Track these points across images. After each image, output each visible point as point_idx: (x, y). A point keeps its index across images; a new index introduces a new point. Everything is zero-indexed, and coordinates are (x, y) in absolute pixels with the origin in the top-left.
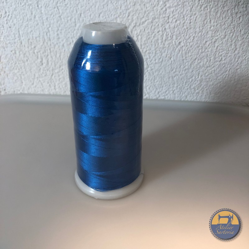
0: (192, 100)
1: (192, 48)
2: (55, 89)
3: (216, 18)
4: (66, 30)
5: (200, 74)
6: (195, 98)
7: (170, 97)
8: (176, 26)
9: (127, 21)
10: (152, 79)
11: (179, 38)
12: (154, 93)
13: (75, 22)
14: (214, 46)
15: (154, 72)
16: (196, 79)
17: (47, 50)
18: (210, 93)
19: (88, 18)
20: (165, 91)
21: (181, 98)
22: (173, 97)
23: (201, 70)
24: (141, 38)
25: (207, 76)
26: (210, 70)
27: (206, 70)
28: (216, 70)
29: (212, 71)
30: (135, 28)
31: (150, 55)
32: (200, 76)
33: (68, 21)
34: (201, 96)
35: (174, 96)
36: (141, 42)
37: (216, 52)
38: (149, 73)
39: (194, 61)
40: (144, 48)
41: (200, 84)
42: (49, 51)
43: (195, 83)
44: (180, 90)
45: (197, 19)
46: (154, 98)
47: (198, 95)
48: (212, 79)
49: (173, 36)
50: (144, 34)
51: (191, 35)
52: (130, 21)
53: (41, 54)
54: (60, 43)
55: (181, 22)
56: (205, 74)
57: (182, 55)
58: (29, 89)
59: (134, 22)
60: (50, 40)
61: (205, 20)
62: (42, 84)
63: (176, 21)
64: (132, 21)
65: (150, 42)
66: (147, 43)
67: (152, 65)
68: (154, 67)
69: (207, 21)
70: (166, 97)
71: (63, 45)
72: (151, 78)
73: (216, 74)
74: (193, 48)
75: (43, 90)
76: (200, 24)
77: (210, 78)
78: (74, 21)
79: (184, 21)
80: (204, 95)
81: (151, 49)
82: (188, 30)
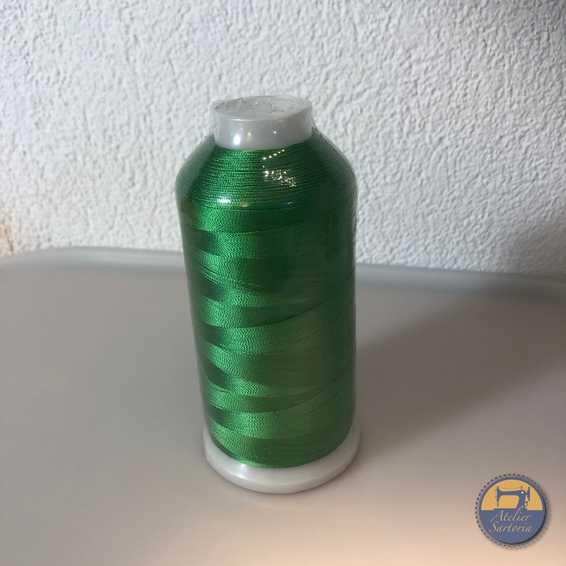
0: (470, 267)
1: (469, 150)
2: (160, 239)
3: (525, 85)
4: (187, 111)
5: (487, 210)
6: (476, 263)
7: (419, 260)
8: (432, 103)
9: (322, 91)
10: (377, 219)
11: (440, 128)
12: (382, 251)
13: (208, 93)
14: (518, 146)
15: (382, 204)
16: (479, 220)
17: (145, 153)
18: (511, 251)
19: (236, 85)
20: (406, 246)
21: (444, 263)
22: (425, 259)
23: (489, 201)
24: (355, 129)
25: (503, 214)
26: (510, 200)
27: (500, 200)
28: (525, 200)
29: (515, 203)
30: (340, 106)
31: (374, 166)
32: (486, 214)
33: (192, 90)
34: (490, 258)
35: (427, 258)
36: (353, 138)
37: (523, 159)
38: (371, 205)
39: (474, 181)
40: (361, 149)
41: (487, 231)
42: (148, 156)
43: (475, 229)
44: (442, 245)
45: (480, 85)
46: (381, 262)
47: (483, 257)
48: (514, 222)
49: (427, 125)
50: (361, 119)
51: (467, 121)
52: (328, 91)
53: (130, 162)
54: (174, 138)
55: (445, 93)
56: (499, 209)
57: (447, 167)
58: (102, 238)
59: (339, 93)
60: (151, 131)
61: (499, 88)
62: (131, 229)
63: (433, 92)
64: (335, 91)
65: (373, 137)
66: (368, 140)
67: (378, 188)
68: (383, 192)
69: (503, 92)
70: (409, 259)
71: (180, 143)
72: (374, 218)
73: (525, 208)
74: (471, 151)
75: (133, 242)
76: (487, 98)
77: (510, 219)
78: (205, 90)
79: (450, 92)
80: (497, 257)
81: (375, 154)
82: (460, 111)
